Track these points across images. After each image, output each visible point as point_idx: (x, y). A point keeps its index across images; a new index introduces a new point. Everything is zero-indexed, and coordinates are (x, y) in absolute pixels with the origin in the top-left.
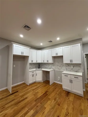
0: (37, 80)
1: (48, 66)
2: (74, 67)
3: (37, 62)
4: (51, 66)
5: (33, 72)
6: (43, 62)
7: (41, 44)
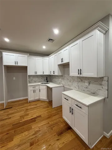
0: (41, 98)
1: (58, 79)
2: (90, 83)
3: (44, 74)
4: (60, 80)
5: (34, 87)
6: (52, 74)
7: (44, 47)
